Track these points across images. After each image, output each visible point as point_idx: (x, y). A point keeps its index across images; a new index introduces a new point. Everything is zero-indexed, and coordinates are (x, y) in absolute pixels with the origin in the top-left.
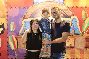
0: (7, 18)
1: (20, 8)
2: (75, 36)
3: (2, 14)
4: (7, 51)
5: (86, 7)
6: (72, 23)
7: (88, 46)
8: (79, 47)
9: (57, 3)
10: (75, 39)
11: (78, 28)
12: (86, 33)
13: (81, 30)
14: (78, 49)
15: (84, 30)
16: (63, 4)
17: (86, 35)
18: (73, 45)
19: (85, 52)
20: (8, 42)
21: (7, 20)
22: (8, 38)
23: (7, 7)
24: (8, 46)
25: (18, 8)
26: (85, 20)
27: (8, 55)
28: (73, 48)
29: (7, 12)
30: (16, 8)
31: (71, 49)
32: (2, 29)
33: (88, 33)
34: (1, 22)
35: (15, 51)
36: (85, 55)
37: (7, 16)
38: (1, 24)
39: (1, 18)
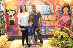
0: (17, 6)
2: (51, 14)
3: (14, 4)
6: (50, 8)
8: (53, 20)
10: (51, 16)
13: (54, 12)
14: (52, 21)
15: (56, 11)
17: (56, 14)
18: (50, 19)
19: (56, 22)
21: (17, 7)
23: (16, 1)
25: (22, 1)
26: (56, 6)
28: (50, 20)
29: (17, 3)
31: (49, 21)
32: (15, 12)
33: (57, 13)
34: (14, 9)
36: (56, 24)
37: (17, 5)
39: (14, 6)
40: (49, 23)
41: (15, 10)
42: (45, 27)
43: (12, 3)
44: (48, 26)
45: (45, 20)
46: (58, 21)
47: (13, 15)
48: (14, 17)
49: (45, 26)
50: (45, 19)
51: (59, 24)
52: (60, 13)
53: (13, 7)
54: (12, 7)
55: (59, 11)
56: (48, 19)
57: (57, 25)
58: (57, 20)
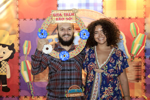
0: (18, 35)
1: (38, 21)
3: (11, 29)
4: (18, 84)
5: (136, 18)
7: (140, 77)
9: (92, 11)
11: (125, 50)
12: (136, 57)
13: (130, 53)
15: (134, 52)
16: (102, 13)
17: (137, 60)
19: (135, 86)
20: (19, 71)
21: (19, 38)
22: (19, 64)
23: (18, 19)
24: (21, 77)
26: (135, 38)
27: (20, 90)
29: (19, 25)
30: (31, 19)
32: (12, 51)
33: (140, 57)
34: (10, 41)
35: (30, 84)
36: (135, 90)
37: (19, 32)
38: (10, 45)
39: (10, 35)
41: (13, 45)
43: (6, 25)
46: (143, 81)
47: (7, 60)
48: (8, 67)
51: (145, 91)
52: (148, 57)
53: (7, 36)
54: (4, 36)
55: (145, 50)
57: (140, 96)
58: (138, 79)
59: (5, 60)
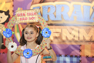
21: (13, 6)
31: (92, 43)
38: (6, 11)
39: (6, 3)
40: (90, 48)
42: (80, 59)
44: (87, 57)
45: (82, 41)
49: (80, 56)
50: (81, 38)
53: (4, 4)
56: (88, 39)
59: (2, 24)
